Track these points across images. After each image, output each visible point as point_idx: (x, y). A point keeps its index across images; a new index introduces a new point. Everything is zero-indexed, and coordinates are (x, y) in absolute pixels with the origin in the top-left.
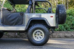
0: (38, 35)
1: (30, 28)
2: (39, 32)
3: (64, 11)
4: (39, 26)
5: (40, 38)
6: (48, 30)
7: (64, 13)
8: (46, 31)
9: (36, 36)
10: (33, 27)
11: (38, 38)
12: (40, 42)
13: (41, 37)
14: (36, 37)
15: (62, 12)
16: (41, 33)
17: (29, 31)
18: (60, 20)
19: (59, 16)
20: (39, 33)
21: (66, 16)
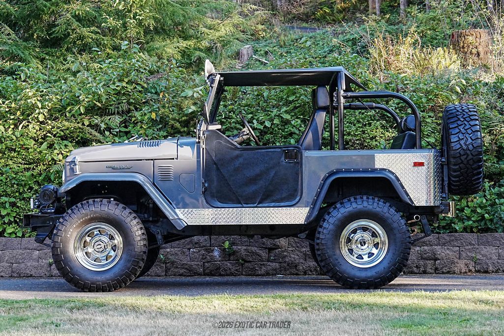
0: (363, 243)
1: (329, 214)
2: (365, 229)
3: (470, 141)
4: (365, 204)
5: (370, 255)
6: (403, 222)
7: (471, 147)
8: (395, 225)
9: (354, 247)
10: (342, 210)
11: (360, 257)
12: (369, 274)
13: (375, 251)
14: (351, 251)
15: (462, 142)
16: (374, 235)
17: (325, 225)
18: (455, 177)
19: (452, 160)
20: (367, 236)
21: (480, 160)
